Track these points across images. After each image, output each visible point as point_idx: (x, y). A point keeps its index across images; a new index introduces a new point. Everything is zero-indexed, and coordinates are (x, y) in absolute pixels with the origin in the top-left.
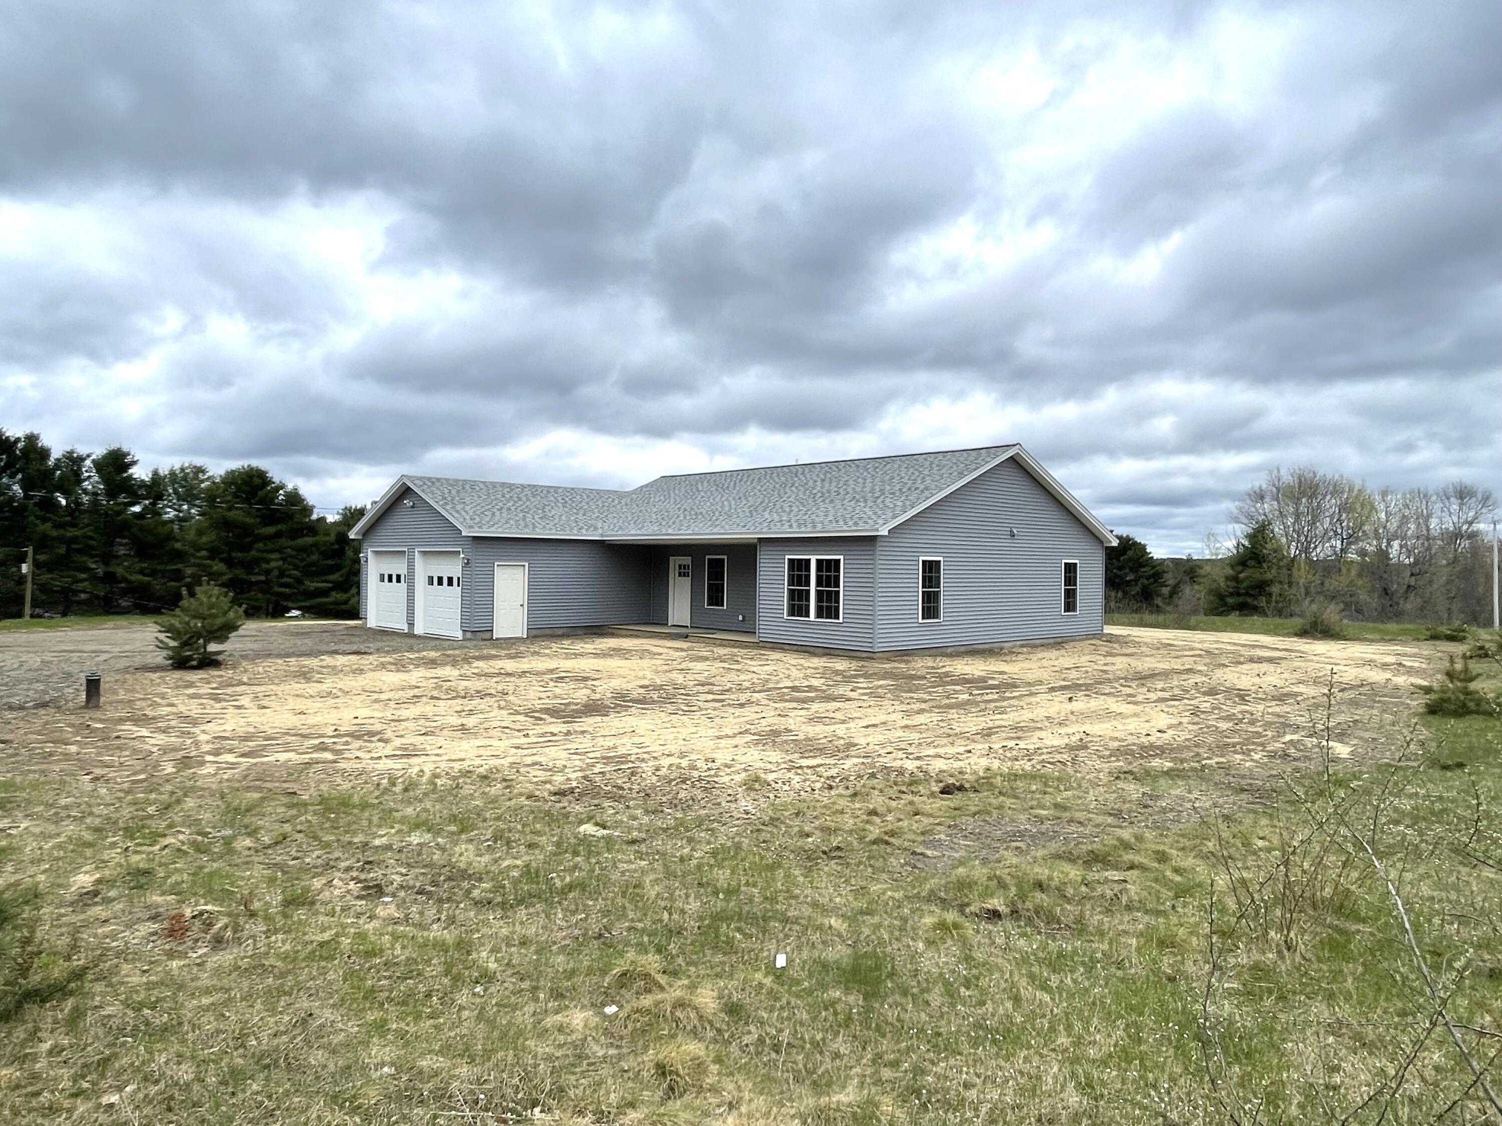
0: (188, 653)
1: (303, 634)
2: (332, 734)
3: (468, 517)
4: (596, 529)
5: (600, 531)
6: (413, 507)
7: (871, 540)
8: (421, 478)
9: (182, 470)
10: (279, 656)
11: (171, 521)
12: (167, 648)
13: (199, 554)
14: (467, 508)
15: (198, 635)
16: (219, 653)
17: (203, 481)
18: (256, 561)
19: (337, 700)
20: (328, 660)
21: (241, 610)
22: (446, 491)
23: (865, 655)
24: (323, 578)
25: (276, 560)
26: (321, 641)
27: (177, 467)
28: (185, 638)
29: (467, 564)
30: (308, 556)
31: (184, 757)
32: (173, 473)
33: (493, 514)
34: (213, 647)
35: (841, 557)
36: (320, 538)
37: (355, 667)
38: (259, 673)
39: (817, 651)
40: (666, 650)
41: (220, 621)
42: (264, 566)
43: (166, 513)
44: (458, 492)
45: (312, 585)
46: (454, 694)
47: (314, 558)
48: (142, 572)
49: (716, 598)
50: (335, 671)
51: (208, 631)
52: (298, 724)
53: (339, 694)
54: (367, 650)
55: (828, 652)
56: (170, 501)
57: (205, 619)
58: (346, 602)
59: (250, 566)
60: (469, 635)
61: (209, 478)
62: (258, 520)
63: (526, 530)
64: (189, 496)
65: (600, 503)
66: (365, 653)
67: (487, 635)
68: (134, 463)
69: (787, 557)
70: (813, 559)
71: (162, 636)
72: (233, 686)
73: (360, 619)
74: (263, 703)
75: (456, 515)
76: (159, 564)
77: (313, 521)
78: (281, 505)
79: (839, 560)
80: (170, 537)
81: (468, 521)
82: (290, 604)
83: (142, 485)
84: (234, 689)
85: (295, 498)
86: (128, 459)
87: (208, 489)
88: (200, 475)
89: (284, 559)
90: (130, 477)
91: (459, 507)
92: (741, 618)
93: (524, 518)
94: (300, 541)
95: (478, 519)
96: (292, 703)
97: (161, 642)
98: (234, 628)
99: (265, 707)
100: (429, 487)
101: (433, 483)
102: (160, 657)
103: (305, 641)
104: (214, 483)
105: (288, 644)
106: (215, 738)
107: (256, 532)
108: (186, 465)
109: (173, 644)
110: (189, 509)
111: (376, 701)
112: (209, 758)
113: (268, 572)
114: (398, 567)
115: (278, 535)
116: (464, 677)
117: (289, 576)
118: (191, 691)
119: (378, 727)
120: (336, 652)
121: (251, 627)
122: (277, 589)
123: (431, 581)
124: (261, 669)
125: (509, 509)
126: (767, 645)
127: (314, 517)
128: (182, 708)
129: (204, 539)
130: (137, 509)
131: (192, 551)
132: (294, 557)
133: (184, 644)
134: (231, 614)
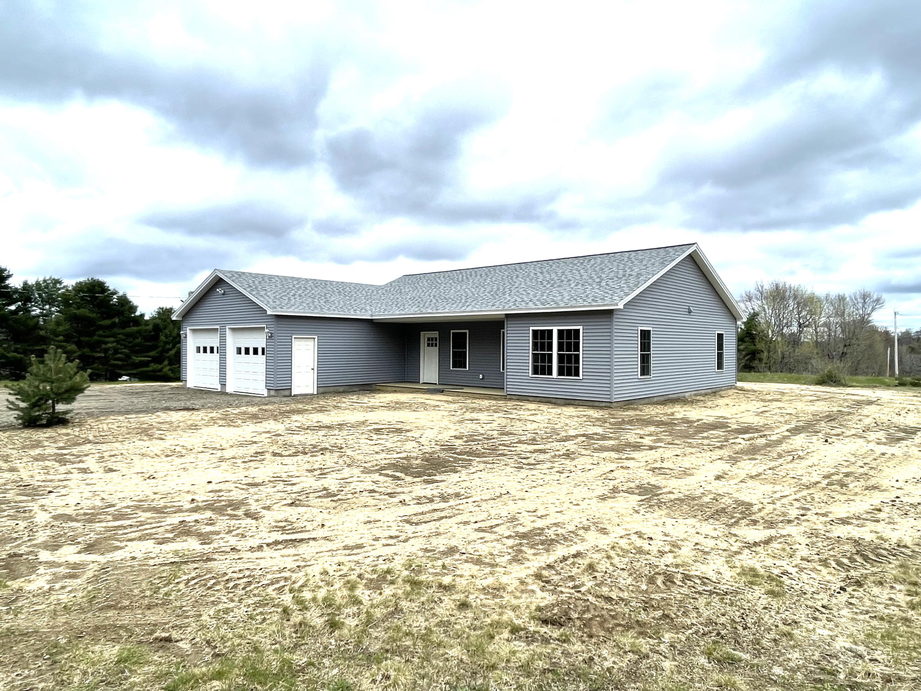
0: (37, 413)
1: (137, 393)
2: (188, 506)
3: (270, 300)
4: (366, 310)
5: (370, 312)
6: (224, 294)
7: (609, 313)
8: (230, 272)
9: (45, 281)
10: (120, 413)
11: (38, 316)
12: (18, 408)
13: (58, 339)
14: (269, 294)
15: (45, 397)
16: (66, 412)
17: (59, 289)
18: (99, 343)
19: (183, 460)
20: (163, 416)
21: (86, 375)
22: (251, 282)
23: (604, 404)
24: (144, 354)
25: (113, 342)
26: (153, 399)
27: (41, 279)
28: (33, 400)
29: (271, 337)
30: (134, 340)
31: (10, 556)
32: (38, 284)
33: (289, 299)
34: (60, 407)
35: (581, 328)
36: (144, 327)
37: (190, 422)
38: (103, 431)
39: (559, 401)
40: (442, 403)
41: (68, 383)
42: (104, 346)
43: (33, 311)
44: (260, 282)
45: (137, 359)
46: (293, 450)
47: (138, 340)
48: (16, 351)
49: (459, 362)
50: (173, 427)
51: (55, 394)
52: (149, 492)
53: (184, 452)
54: (194, 406)
55: (568, 402)
56: (36, 303)
57: (52, 382)
58: (161, 370)
59: (94, 346)
60: (272, 393)
61: (64, 287)
62: (99, 315)
63: (316, 311)
64: (50, 301)
65: (364, 292)
66: (193, 409)
67: (287, 393)
68: (9, 276)
69: (531, 328)
70: (555, 330)
71: (12, 398)
72: (79, 444)
73: (182, 381)
74: (110, 465)
75: (261, 299)
76: (29, 346)
77: (137, 316)
78: (115, 305)
79: (579, 330)
80: (37, 326)
81: (271, 303)
82: (123, 372)
83: (16, 291)
84: (79, 448)
85: (124, 301)
86: (6, 273)
87: (63, 294)
88: (58, 286)
89: (118, 342)
90: (7, 287)
91: (263, 293)
92: (481, 377)
93: (313, 302)
94: (128, 330)
95: (278, 303)
96: (141, 464)
97: (12, 403)
98: (80, 390)
99: (111, 470)
100: (237, 278)
101: (240, 275)
102: (11, 417)
103: (140, 400)
104: (67, 290)
105: (126, 402)
106: (55, 518)
107: (98, 323)
108: (47, 278)
109: (23, 405)
110: (50, 308)
111: (222, 460)
112: (44, 555)
113: (106, 351)
114: (213, 341)
115: (114, 325)
116: (291, 431)
117: (121, 353)
118: (38, 451)
119: (237, 495)
120: (168, 409)
121: (95, 388)
122: (112, 362)
123: (239, 351)
124: (105, 427)
125: (300, 296)
126: (513, 397)
127: (138, 313)
128: (24, 474)
129: (61, 328)
130: (13, 308)
131: (52, 336)
132: (123, 340)
133: (34, 406)
134: (78, 378)
